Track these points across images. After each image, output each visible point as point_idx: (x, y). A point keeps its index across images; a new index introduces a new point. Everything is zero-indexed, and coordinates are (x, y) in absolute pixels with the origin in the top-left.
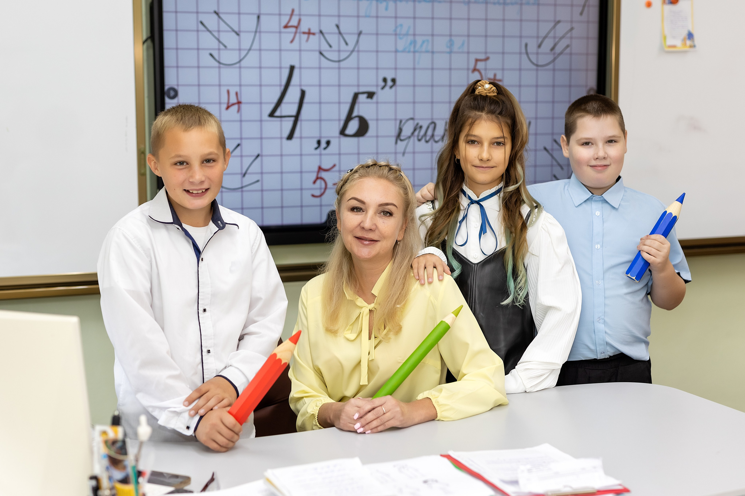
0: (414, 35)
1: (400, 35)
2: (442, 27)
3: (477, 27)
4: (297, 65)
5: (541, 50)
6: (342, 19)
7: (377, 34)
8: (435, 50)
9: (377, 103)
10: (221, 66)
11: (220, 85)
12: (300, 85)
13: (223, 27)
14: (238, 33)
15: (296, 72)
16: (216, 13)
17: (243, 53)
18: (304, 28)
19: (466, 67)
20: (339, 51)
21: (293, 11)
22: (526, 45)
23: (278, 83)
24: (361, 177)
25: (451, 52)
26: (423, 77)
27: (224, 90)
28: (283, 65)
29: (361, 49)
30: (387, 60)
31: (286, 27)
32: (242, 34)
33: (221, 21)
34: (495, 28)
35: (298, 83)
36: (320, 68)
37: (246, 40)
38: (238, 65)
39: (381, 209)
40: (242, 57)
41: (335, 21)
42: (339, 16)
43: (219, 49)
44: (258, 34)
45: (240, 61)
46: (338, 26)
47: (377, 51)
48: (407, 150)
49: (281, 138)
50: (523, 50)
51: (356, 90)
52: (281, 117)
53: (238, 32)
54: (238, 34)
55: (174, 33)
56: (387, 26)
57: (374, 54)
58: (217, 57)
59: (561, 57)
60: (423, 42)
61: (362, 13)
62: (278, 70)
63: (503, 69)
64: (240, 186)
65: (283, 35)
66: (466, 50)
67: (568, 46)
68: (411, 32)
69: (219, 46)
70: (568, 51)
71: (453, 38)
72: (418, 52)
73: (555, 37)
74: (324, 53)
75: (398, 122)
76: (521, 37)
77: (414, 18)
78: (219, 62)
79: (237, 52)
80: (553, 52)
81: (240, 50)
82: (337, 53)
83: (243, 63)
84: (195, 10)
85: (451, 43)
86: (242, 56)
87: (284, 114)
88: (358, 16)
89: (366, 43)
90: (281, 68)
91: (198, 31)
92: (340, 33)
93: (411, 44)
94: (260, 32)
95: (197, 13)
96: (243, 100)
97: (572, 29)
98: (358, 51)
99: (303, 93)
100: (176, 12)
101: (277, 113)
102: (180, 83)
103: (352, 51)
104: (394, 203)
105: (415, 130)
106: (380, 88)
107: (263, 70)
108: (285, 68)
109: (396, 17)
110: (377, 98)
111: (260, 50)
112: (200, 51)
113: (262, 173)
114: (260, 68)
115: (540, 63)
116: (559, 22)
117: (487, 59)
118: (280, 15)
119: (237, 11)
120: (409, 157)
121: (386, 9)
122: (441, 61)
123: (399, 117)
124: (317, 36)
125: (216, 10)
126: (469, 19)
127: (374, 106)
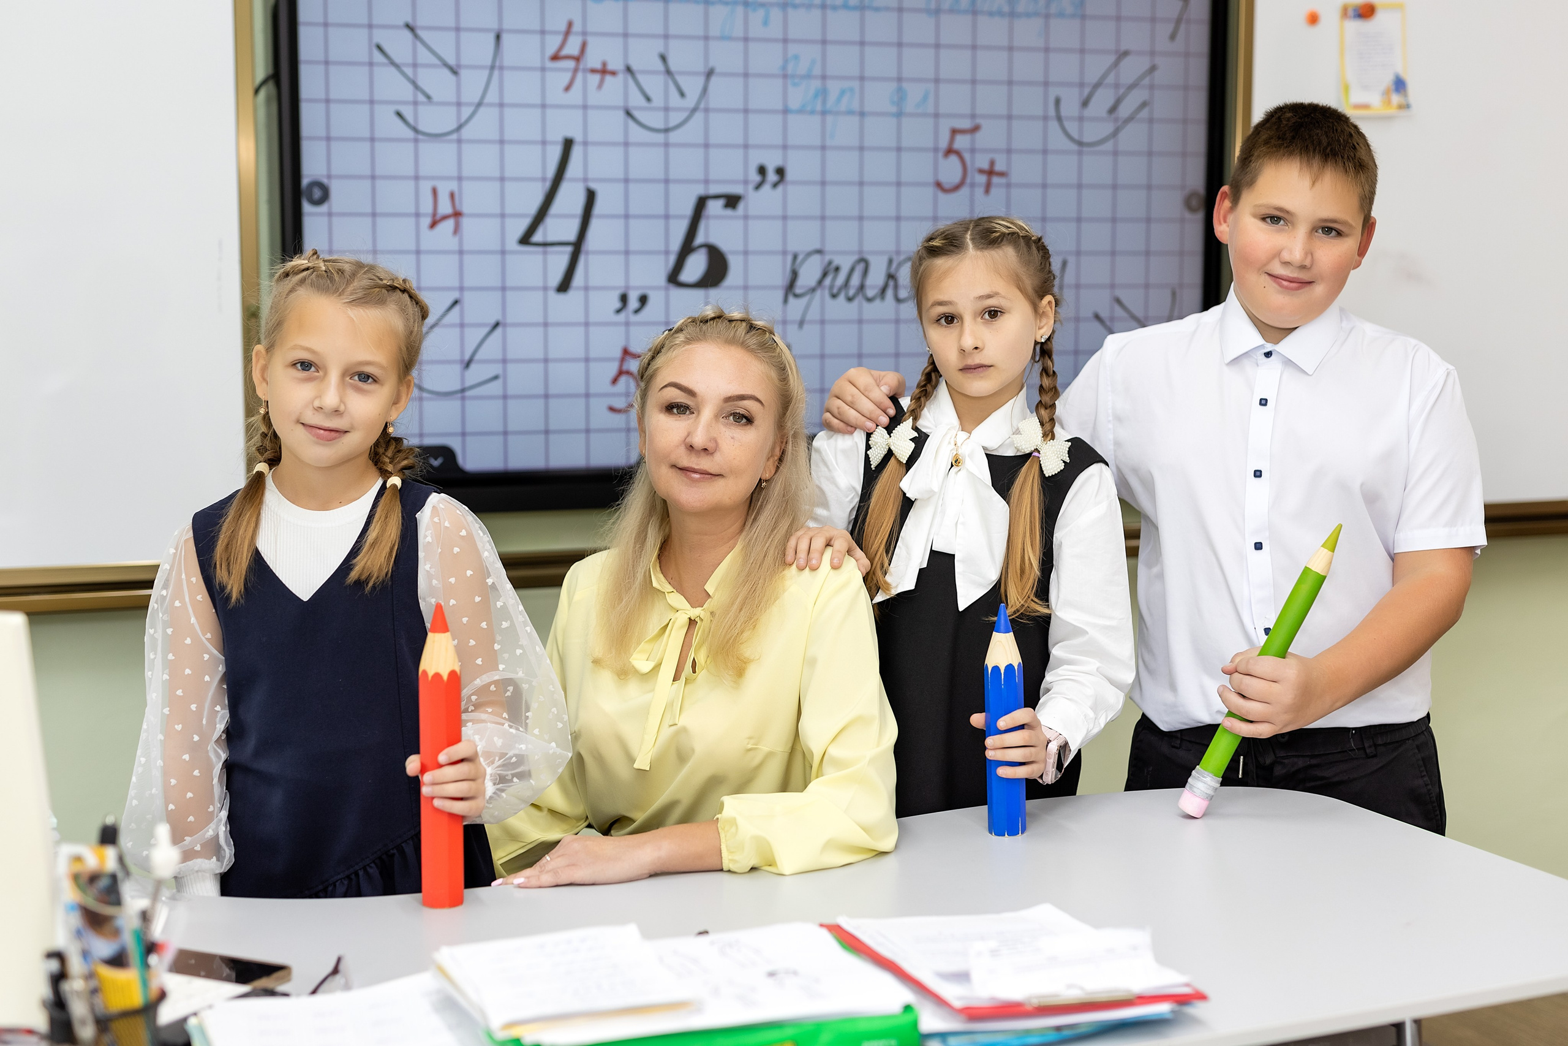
0: (824, 77)
1: (793, 76)
2: (881, 61)
3: (955, 64)
4: (578, 137)
5: (1089, 112)
6: (673, 43)
7: (746, 75)
8: (867, 109)
9: (746, 217)
10: (420, 137)
11: (417, 178)
12: (585, 180)
13: (424, 56)
14: (455, 70)
15: (576, 153)
16: (410, 27)
17: (466, 112)
18: (593, 60)
19: (931, 145)
20: (667, 109)
21: (570, 25)
22: (1058, 102)
23: (539, 175)
24: (689, 341)
25: (899, 115)
26: (842, 166)
27: (426, 188)
28: (549, 138)
29: (712, 104)
30: (766, 129)
31: (555, 58)
32: (463, 73)
33: (419, 45)
34: (992, 65)
35: (580, 175)
36: (626, 144)
37: (473, 84)
38: (454, 136)
39: (730, 407)
40: (463, 119)
41: (658, 46)
42: (666, 37)
43: (415, 103)
44: (496, 73)
45: (459, 128)
46: (663, 58)
47: (746, 111)
48: (808, 317)
49: (545, 289)
50: (1052, 112)
51: (701, 190)
52: (545, 244)
53: (455, 67)
54: (454, 72)
55: (322, 67)
56: (767, 58)
57: (740, 117)
58: (410, 118)
59: (1130, 128)
60: (843, 93)
61: (714, 31)
62: (538, 148)
63: (1009, 151)
64: (458, 387)
65: (549, 75)
66: (931, 109)
67: (1144, 105)
68: (817, 71)
69: (415, 96)
70: (1144, 114)
71: (905, 85)
72: (830, 112)
73: (1117, 86)
74: (637, 114)
75: (789, 258)
76: (1046, 84)
77: (824, 42)
78: (416, 130)
79: (454, 109)
80: (1113, 116)
81: (459, 104)
82: (661, 114)
83: (466, 133)
84: (365, 21)
85: (900, 96)
86: (464, 117)
87: (551, 238)
88: (706, 38)
89: (724, 92)
90: (544, 143)
91: (371, 64)
92: (668, 72)
93: (816, 96)
94: (501, 68)
95: (370, 26)
96: (465, 209)
97: (1153, 68)
98: (707, 110)
99: (591, 196)
100: (326, 25)
101: (537, 237)
102: (334, 172)
103: (694, 110)
104: (756, 395)
105: (825, 274)
106: (751, 187)
107: (507, 147)
108: (554, 143)
109: (785, 41)
110: (746, 209)
111: (501, 105)
112: (377, 107)
113: (504, 361)
114: (502, 142)
115: (1087, 139)
116: (1126, 53)
117: (975, 129)
118: (543, 32)
119: (453, 24)
120: (811, 331)
121: (766, 23)
122: (880, 131)
123: (792, 247)
124: (621, 77)
125: (409, 20)
126: (937, 46)
127: (740, 223)
